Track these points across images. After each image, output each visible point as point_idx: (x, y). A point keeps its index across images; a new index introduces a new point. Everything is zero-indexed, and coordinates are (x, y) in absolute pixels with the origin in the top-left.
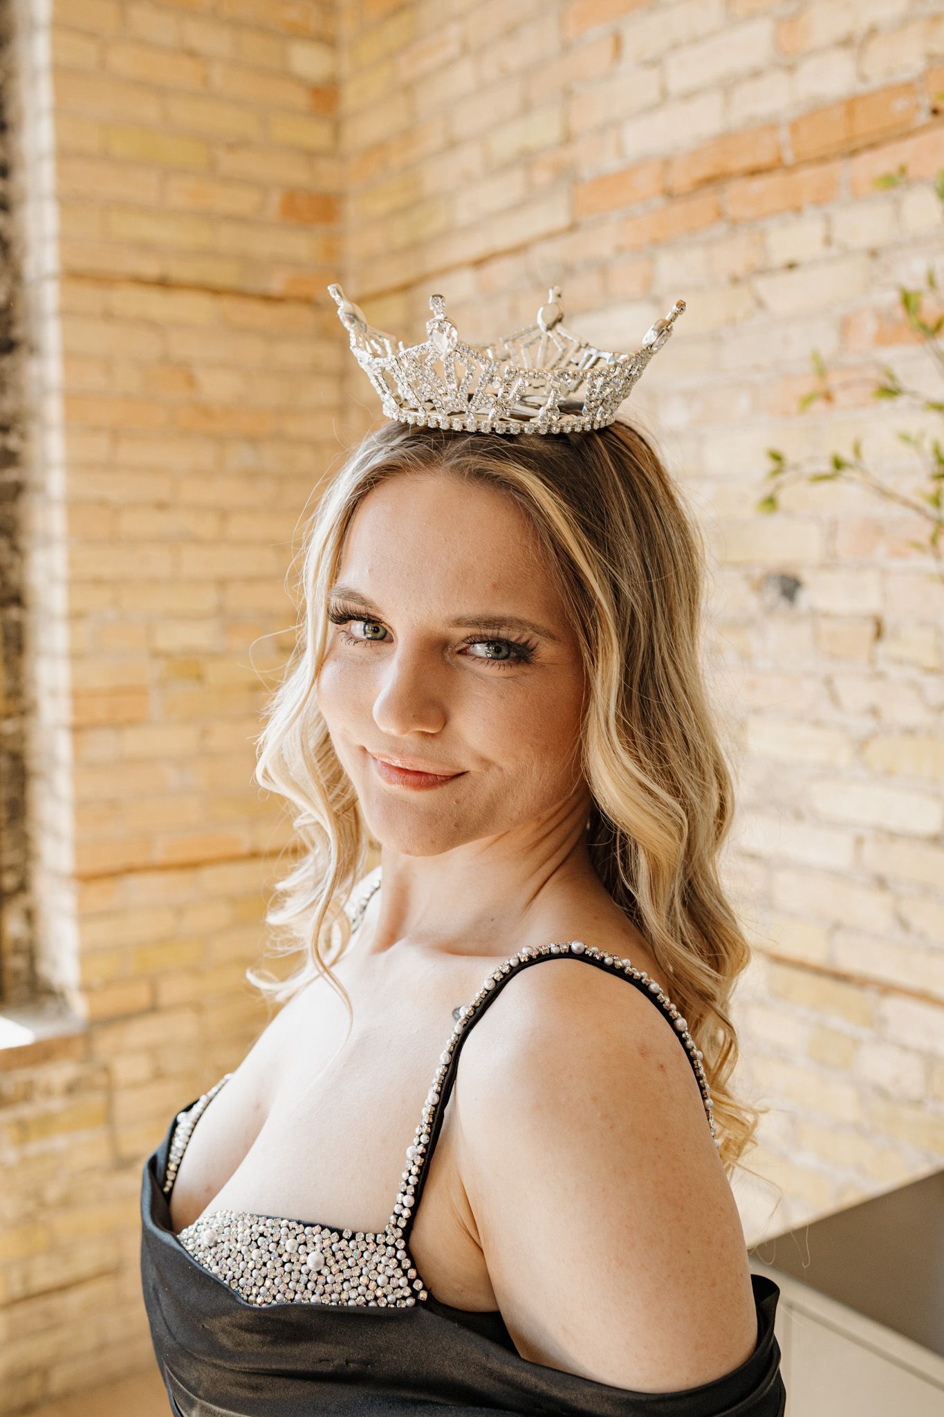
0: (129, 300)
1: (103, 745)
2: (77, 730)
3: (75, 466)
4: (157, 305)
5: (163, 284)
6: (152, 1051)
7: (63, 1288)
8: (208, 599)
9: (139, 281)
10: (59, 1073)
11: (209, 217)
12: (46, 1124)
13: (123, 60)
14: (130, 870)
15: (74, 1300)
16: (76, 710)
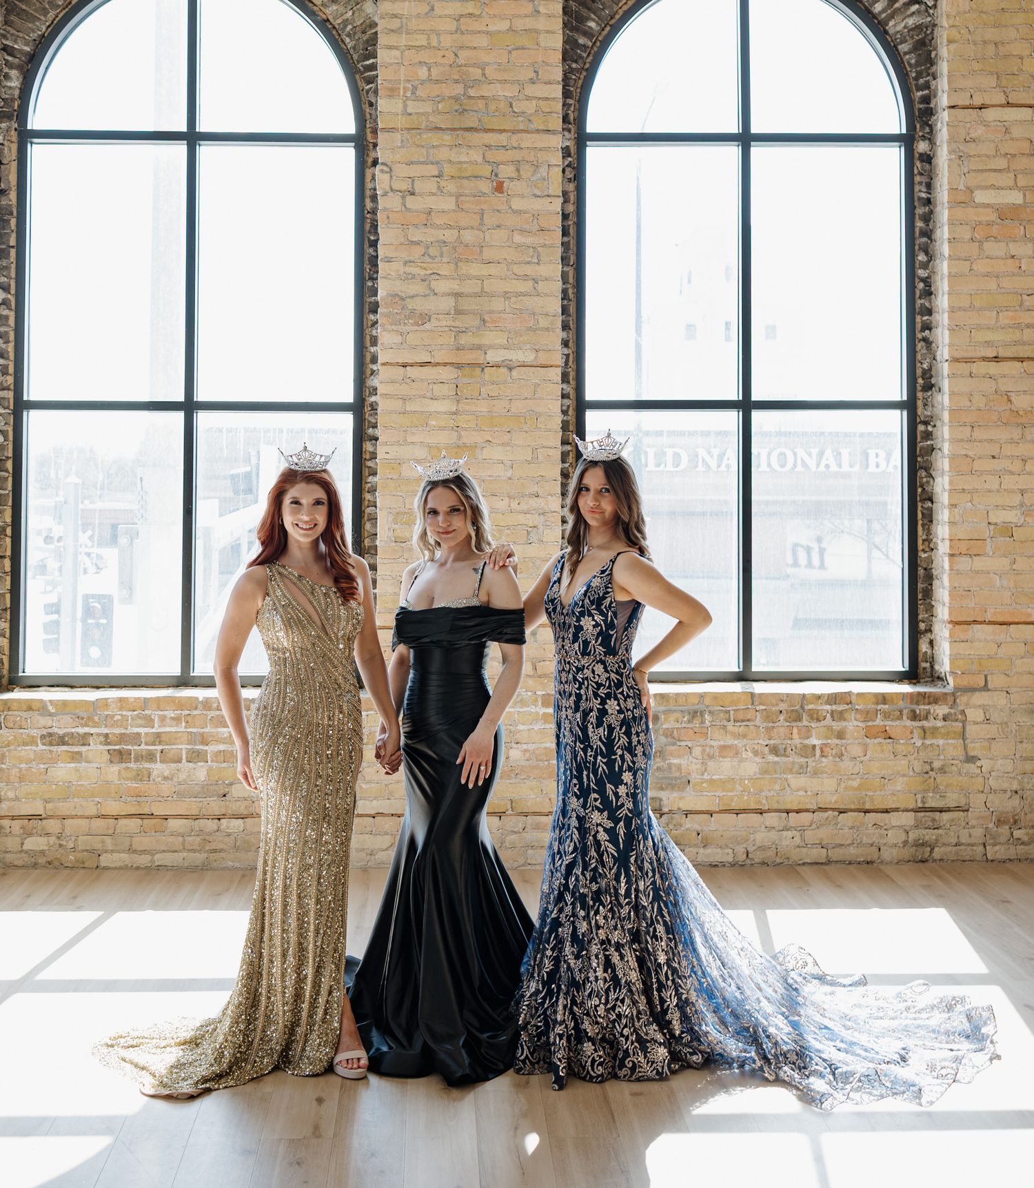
0: (980, 368)
1: (964, 563)
2: (951, 555)
3: (953, 441)
4: (993, 368)
5: (996, 359)
6: (985, 708)
7: (941, 811)
8: (1017, 499)
9: (984, 359)
10: (941, 710)
11: (1019, 327)
12: (934, 731)
13: (980, 266)
14: (975, 622)
15: (946, 816)
16: (951, 547)
